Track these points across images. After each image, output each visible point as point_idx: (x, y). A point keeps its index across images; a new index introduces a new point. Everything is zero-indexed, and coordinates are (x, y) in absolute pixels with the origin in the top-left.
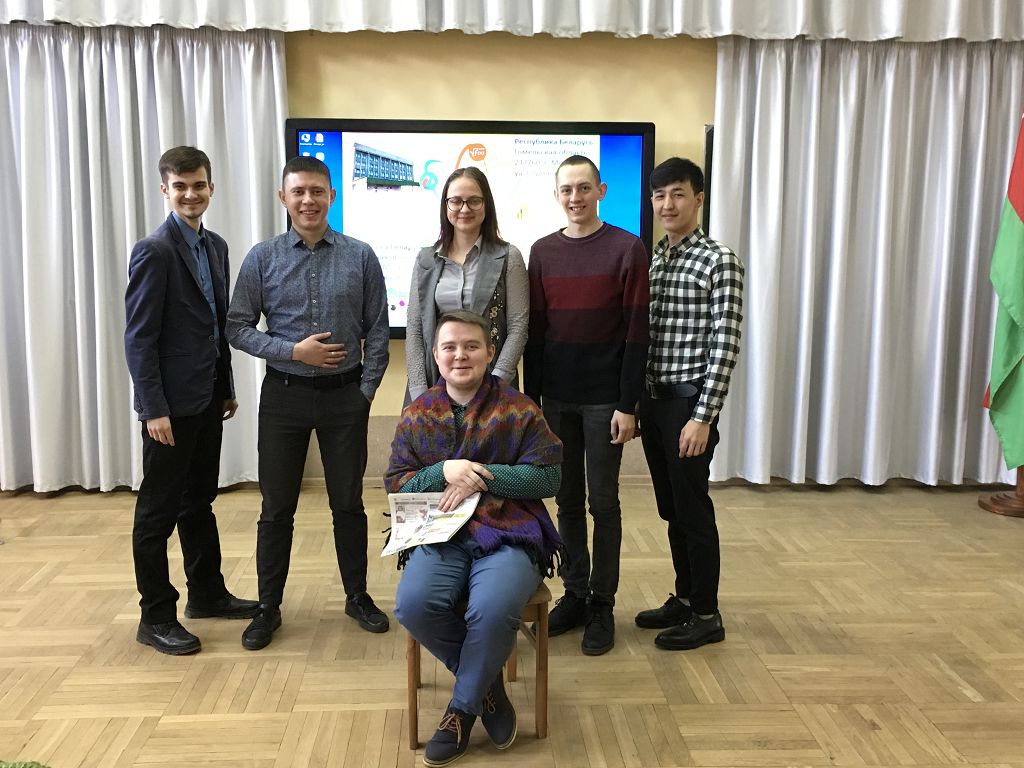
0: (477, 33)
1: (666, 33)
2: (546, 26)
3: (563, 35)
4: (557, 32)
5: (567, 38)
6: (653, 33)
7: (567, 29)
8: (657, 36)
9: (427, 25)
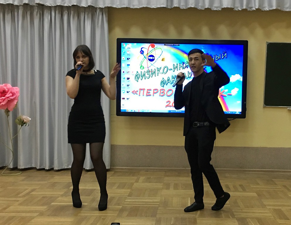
0: (185, 8)
1: (252, 9)
2: (209, 6)
3: (215, 9)
4: (213, 8)
5: (217, 11)
6: (247, 8)
7: (217, 7)
8: (249, 9)
9: (167, 6)
